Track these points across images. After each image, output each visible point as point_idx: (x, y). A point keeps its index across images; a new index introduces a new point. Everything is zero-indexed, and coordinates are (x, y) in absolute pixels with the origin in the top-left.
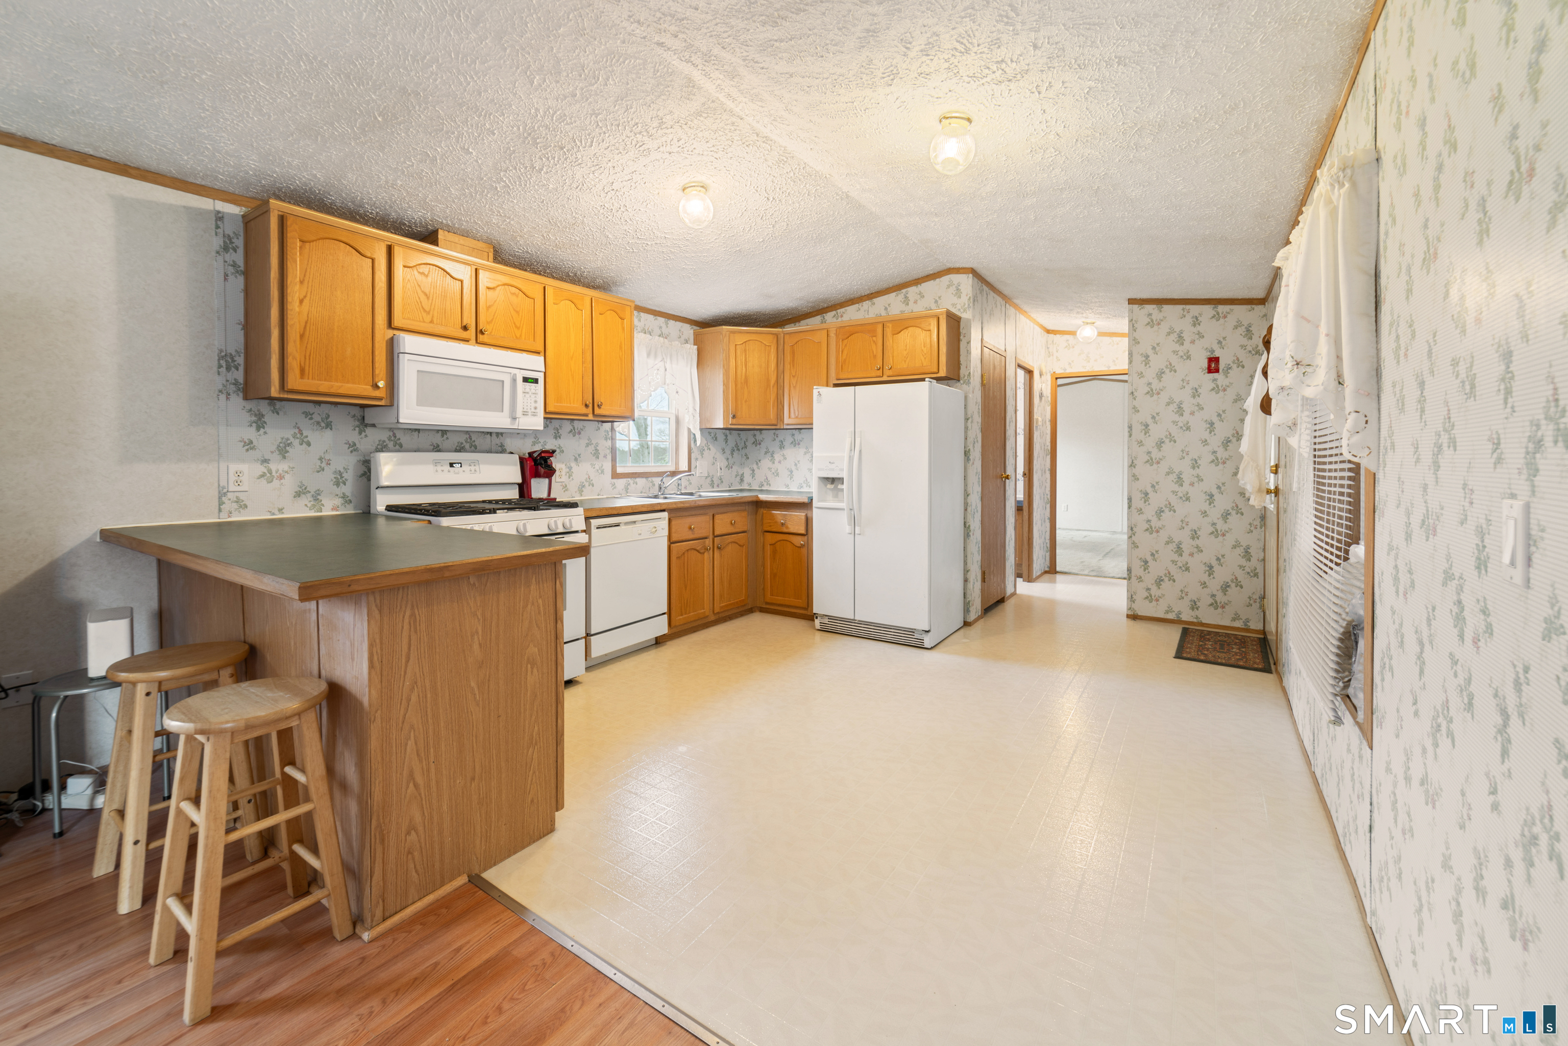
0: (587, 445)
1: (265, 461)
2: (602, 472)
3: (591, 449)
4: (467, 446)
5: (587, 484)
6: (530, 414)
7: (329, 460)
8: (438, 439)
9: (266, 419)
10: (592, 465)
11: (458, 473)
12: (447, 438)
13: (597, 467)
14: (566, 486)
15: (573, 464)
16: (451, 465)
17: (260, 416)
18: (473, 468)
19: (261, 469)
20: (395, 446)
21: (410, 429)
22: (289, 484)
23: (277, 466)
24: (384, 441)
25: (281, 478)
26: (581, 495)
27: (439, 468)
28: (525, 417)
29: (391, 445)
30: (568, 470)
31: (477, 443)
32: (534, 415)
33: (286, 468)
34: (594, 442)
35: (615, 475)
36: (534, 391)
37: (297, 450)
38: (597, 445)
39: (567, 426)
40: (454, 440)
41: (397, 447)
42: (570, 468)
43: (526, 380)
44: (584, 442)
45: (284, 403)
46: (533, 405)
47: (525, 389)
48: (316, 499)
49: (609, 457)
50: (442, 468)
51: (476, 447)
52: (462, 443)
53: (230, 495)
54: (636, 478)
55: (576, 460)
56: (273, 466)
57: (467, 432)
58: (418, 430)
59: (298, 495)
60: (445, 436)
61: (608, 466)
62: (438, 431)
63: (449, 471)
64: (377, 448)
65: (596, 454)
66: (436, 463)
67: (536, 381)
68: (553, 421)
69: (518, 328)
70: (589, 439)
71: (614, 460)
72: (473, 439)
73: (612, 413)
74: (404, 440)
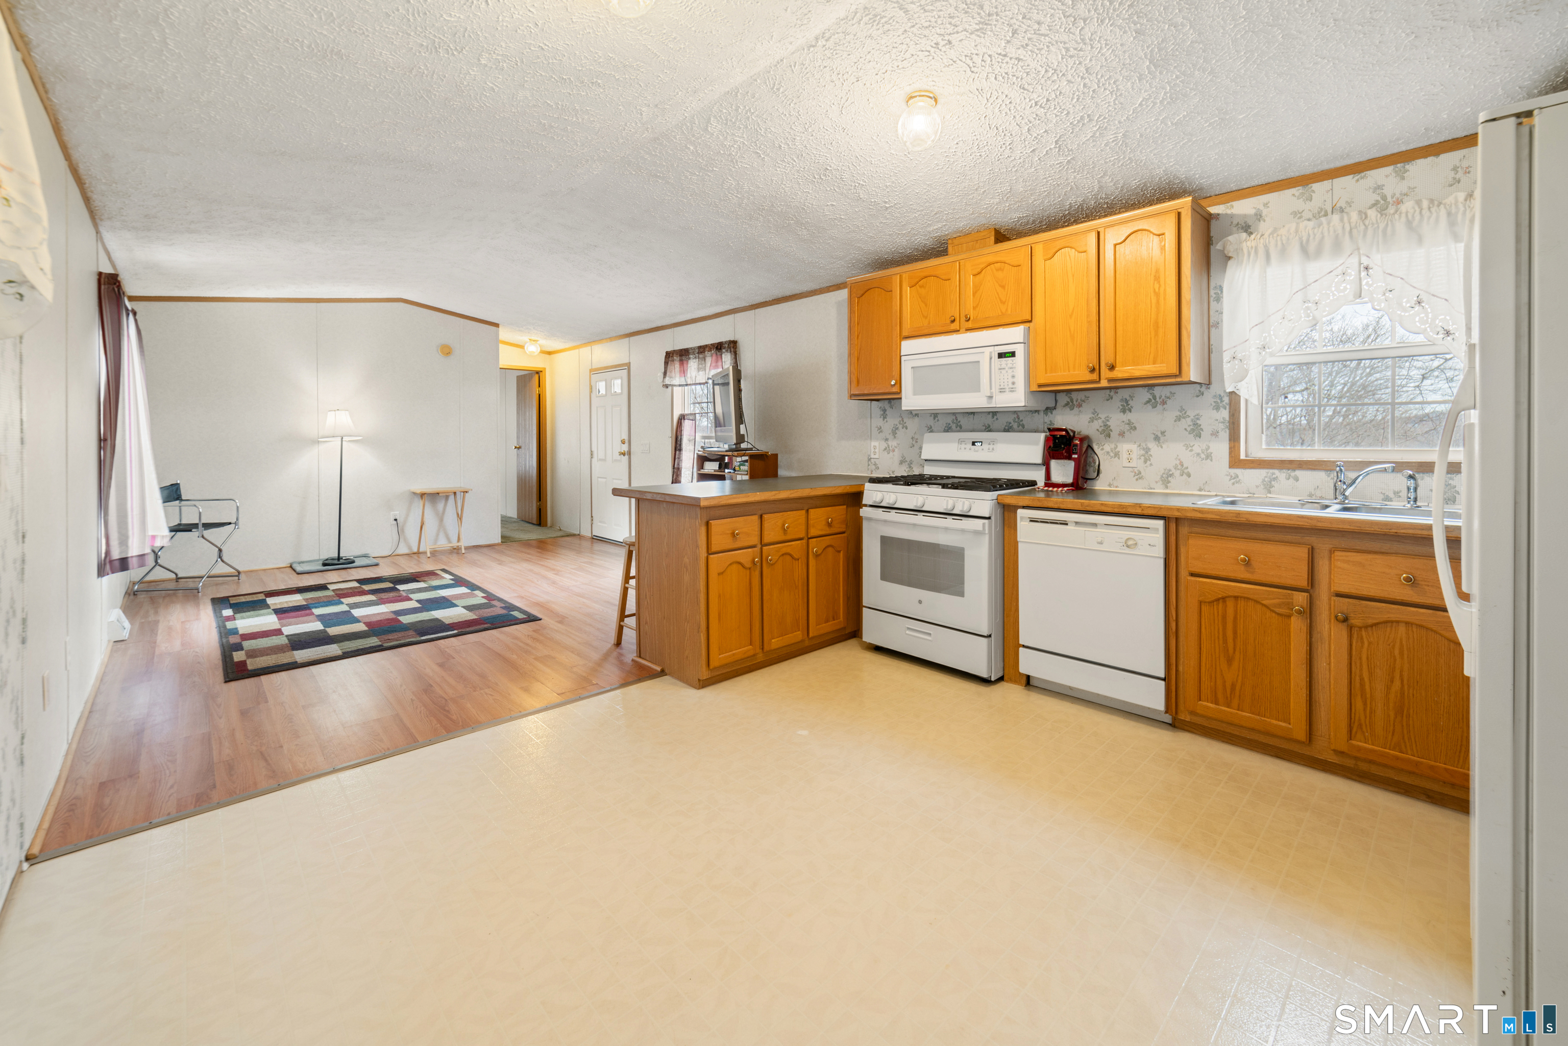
0: (1178, 419)
1: (887, 440)
2: (1209, 457)
3: (1186, 423)
4: (1015, 426)
5: (1177, 473)
6: (1007, 390)
7: (917, 439)
8: (989, 420)
9: (887, 413)
10: (1187, 446)
11: (977, 451)
12: (997, 419)
13: (1197, 449)
14: (1140, 473)
15: (1152, 445)
16: (973, 444)
17: (885, 411)
18: (991, 446)
19: (884, 445)
20: (957, 427)
21: (967, 413)
22: (896, 456)
23: (893, 443)
24: (949, 424)
25: (894, 451)
26: (1167, 487)
27: (963, 446)
28: (1002, 394)
29: (954, 427)
30: (1143, 452)
32: (1012, 390)
33: (896, 445)
34: (1191, 413)
35: (1235, 462)
36: (1011, 366)
37: (901, 432)
38: (1198, 417)
39: (1144, 395)
40: (1002, 421)
41: (958, 428)
42: (1147, 450)
43: (1001, 355)
44: (1170, 415)
45: (895, 401)
46: (1011, 380)
47: (1001, 365)
48: (910, 467)
49: (1225, 435)
50: (966, 446)
51: (1023, 426)
52: (1010, 423)
53: (872, 460)
54: (1294, 470)
55: (1157, 438)
56: (890, 443)
57: (1015, 412)
58: (973, 413)
59: (901, 462)
60: (995, 417)
61: (1221, 448)
62: (989, 413)
63: (970, 449)
64: (945, 429)
65: (1196, 431)
66: (961, 441)
67: (1013, 354)
68: (1119, 391)
69: (1003, 303)
70: (1182, 409)
71: (1234, 437)
72: (1021, 419)
73: (1137, 374)
74: (964, 421)
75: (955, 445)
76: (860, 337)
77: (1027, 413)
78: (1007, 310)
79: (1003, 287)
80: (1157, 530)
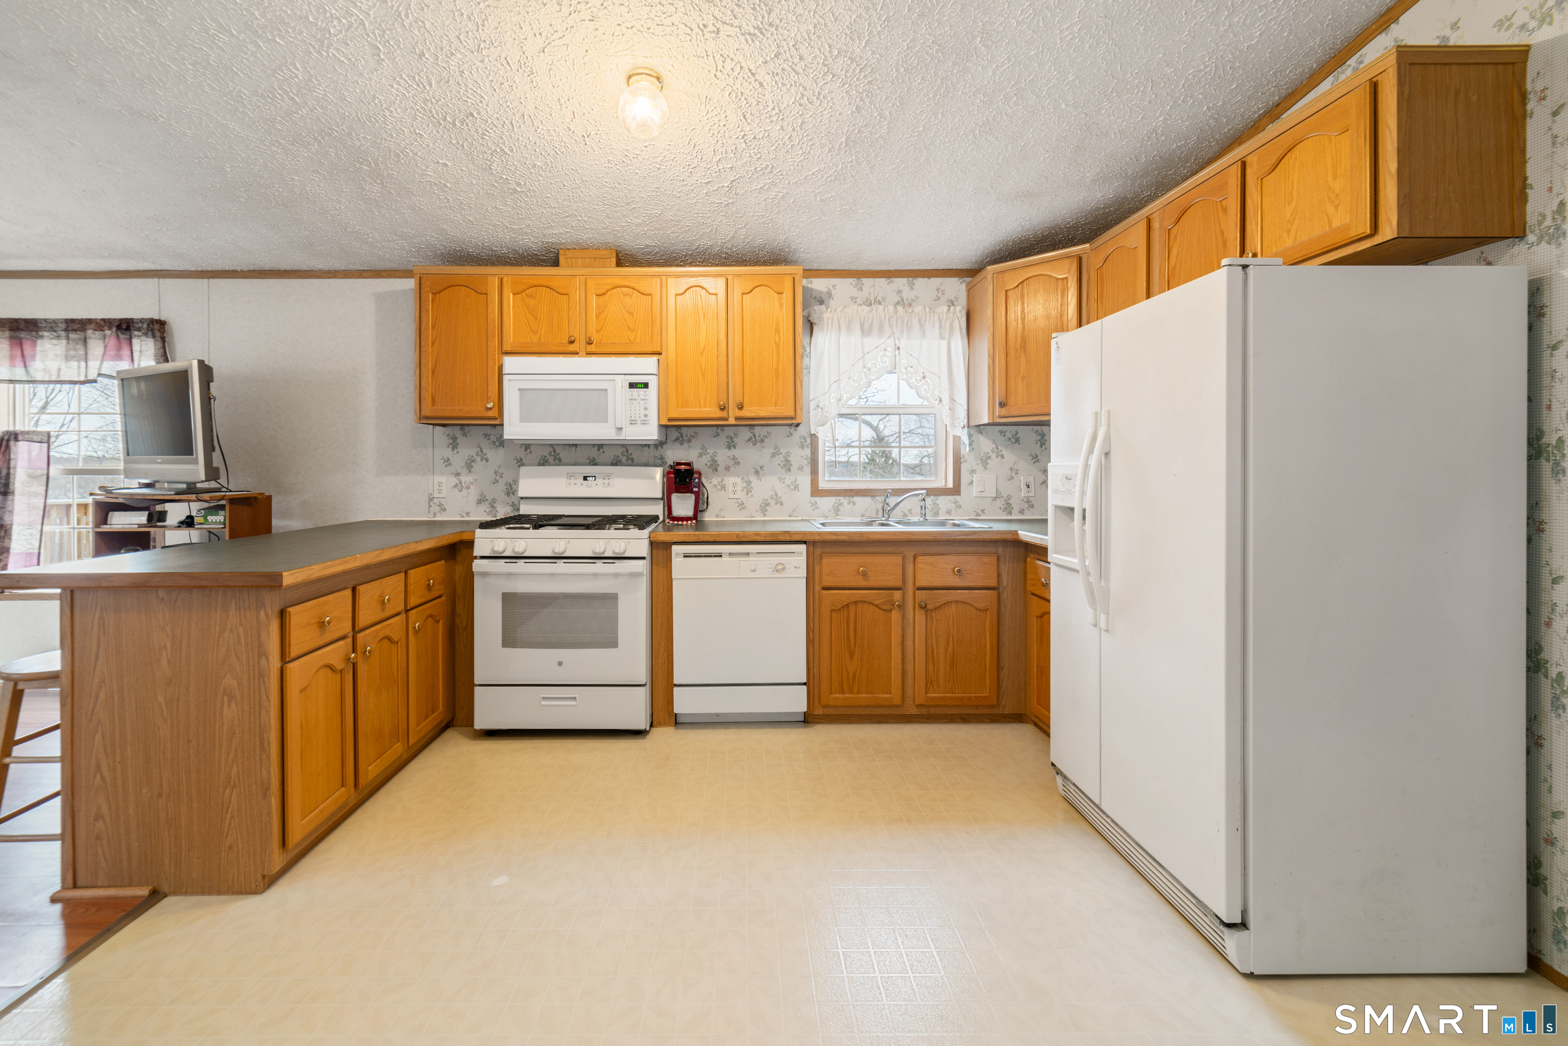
0: (774, 455)
1: (458, 474)
2: (796, 488)
3: (779, 459)
4: (624, 459)
5: (773, 502)
6: (639, 422)
7: (502, 474)
8: (594, 453)
9: (458, 441)
10: (780, 479)
11: (590, 487)
12: (603, 452)
13: (788, 481)
14: (743, 503)
15: (753, 478)
16: (585, 478)
17: (454, 439)
18: (606, 481)
19: (454, 481)
20: (555, 460)
21: (568, 445)
22: (473, 494)
23: (466, 479)
24: (546, 457)
25: (468, 488)
26: (765, 515)
27: (573, 481)
28: (633, 426)
29: (551, 459)
30: (745, 485)
31: (634, 456)
32: (644, 423)
33: (471, 480)
34: (783, 451)
35: (816, 492)
36: (643, 397)
37: (479, 465)
38: (788, 454)
39: (745, 433)
40: (610, 454)
41: (557, 461)
42: (749, 483)
43: (632, 385)
44: (768, 452)
45: (470, 427)
46: (643, 412)
47: (632, 396)
48: (492, 507)
49: (808, 469)
50: (575, 481)
51: (633, 460)
52: (618, 457)
53: (435, 500)
54: (853, 496)
55: (757, 473)
56: (463, 478)
57: (624, 445)
58: (576, 445)
59: (480, 502)
60: (601, 450)
61: (805, 481)
62: (594, 445)
63: (582, 485)
64: (539, 462)
65: (787, 466)
66: (570, 476)
67: (646, 385)
69: (632, 331)
70: (776, 447)
71: (814, 472)
72: (630, 452)
73: (762, 414)
74: (563, 454)
75: (564, 480)
76: (436, 343)
77: (637, 447)
78: (635, 338)
79: (632, 314)
80: (801, 553)
